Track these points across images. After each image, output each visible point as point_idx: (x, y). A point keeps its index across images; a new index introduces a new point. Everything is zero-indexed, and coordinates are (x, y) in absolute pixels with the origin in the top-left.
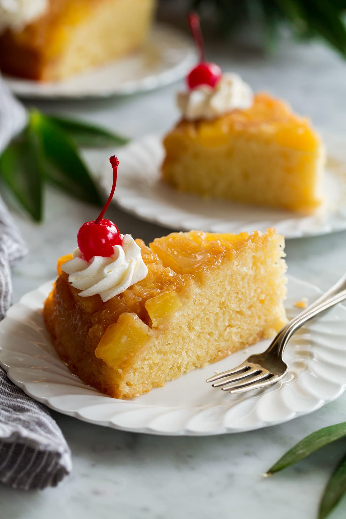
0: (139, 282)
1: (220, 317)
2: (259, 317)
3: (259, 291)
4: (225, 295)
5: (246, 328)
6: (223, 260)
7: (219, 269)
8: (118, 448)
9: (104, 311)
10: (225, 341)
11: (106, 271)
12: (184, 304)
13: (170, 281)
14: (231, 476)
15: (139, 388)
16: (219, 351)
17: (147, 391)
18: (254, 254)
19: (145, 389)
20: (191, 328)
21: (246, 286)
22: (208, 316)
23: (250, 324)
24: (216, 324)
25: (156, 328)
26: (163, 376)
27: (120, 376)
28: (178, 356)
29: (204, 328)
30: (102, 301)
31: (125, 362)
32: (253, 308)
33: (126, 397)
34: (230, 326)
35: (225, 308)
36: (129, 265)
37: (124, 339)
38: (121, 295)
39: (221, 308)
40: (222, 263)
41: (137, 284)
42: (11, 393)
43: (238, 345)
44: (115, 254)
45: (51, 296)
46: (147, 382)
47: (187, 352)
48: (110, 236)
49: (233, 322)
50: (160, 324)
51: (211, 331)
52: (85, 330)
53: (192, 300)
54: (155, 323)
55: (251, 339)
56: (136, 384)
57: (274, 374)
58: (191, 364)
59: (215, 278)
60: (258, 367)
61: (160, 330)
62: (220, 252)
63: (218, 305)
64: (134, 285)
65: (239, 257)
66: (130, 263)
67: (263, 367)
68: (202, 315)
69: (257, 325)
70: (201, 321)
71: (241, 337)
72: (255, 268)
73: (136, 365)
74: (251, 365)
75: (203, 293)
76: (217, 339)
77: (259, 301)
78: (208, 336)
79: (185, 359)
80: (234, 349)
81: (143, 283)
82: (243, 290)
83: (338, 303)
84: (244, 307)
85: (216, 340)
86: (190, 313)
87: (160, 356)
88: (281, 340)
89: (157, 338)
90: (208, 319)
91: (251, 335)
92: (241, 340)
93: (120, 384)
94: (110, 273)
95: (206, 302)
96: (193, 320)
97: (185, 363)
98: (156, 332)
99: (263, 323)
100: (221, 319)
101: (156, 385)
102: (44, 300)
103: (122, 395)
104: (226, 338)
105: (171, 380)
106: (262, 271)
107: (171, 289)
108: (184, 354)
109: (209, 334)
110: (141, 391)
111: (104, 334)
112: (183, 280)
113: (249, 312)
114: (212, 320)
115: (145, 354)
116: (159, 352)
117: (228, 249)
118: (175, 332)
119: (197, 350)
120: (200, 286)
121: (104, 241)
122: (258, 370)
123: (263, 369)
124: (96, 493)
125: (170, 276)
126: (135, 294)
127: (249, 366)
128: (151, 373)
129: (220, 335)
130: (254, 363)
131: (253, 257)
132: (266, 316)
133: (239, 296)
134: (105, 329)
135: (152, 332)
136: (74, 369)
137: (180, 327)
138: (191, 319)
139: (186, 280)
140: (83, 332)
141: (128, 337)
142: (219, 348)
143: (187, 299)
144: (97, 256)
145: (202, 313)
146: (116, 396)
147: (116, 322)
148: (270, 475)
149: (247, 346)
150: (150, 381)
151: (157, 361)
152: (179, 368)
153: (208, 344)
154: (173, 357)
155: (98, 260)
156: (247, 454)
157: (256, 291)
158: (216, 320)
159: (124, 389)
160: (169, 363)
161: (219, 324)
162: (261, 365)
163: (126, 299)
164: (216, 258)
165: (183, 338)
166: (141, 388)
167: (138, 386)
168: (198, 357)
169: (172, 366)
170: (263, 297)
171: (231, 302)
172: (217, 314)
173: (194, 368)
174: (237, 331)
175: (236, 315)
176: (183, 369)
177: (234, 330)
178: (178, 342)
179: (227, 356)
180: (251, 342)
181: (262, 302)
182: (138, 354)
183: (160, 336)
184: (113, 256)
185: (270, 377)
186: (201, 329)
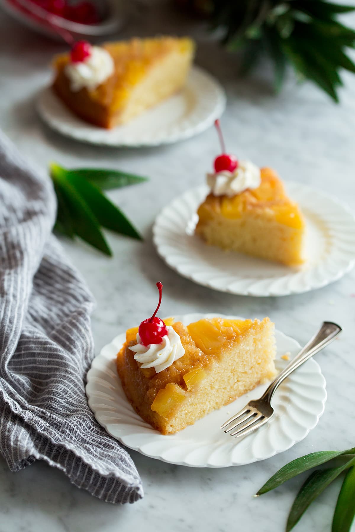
0: (179, 359)
1: (231, 378)
2: (257, 373)
3: (257, 358)
4: (235, 364)
5: (248, 381)
6: (234, 344)
7: (231, 350)
8: (165, 472)
9: (157, 380)
10: (235, 390)
11: (158, 355)
12: (208, 374)
13: (199, 360)
14: (235, 495)
15: (179, 427)
16: (230, 397)
17: (184, 428)
18: (254, 337)
19: (182, 427)
20: (212, 387)
21: (249, 356)
22: (223, 379)
23: (251, 378)
24: (228, 383)
25: (190, 391)
26: (194, 418)
27: (166, 422)
28: (203, 405)
29: (221, 386)
30: (156, 372)
31: (170, 414)
32: (253, 369)
33: (170, 433)
34: (238, 381)
35: (235, 372)
36: (173, 349)
37: (169, 401)
38: (168, 369)
39: (232, 372)
40: (233, 346)
41: (178, 360)
42: (99, 431)
43: (243, 391)
44: (163, 341)
45: (122, 352)
46: (183, 423)
47: (209, 402)
48: (159, 330)
49: (240, 379)
50: (193, 388)
51: (225, 387)
52: (144, 388)
53: (213, 371)
54: (189, 389)
55: (252, 387)
56: (177, 425)
57: (265, 416)
58: (212, 408)
59: (228, 356)
60: (255, 410)
61: (193, 392)
62: (232, 337)
63: (230, 371)
64: (176, 360)
65: (244, 340)
66: (174, 347)
67: (258, 410)
68: (220, 379)
69: (256, 378)
70: (219, 382)
71: (245, 386)
72: (255, 345)
73: (177, 415)
74: (251, 408)
75: (221, 366)
76: (229, 390)
77: (257, 364)
78: (223, 390)
79: (208, 406)
80: (240, 395)
81: (182, 359)
82: (247, 360)
83: (310, 358)
84: (247, 369)
85: (228, 392)
86: (212, 379)
87: (192, 407)
88: (271, 391)
89: (190, 397)
90: (223, 381)
91: (251, 384)
92: (244, 389)
93: (167, 426)
94: (161, 355)
95: (222, 371)
96: (213, 383)
97: (208, 408)
98: (190, 394)
99: (259, 376)
100: (232, 379)
101: (190, 424)
102: (117, 353)
103: (167, 432)
104: (235, 389)
105: (199, 419)
106: (260, 347)
107: (200, 366)
108: (207, 403)
109: (224, 389)
110: (180, 429)
111: (157, 395)
112: (208, 359)
113: (250, 371)
114: (226, 380)
115: (182, 408)
116: (192, 404)
117: (237, 335)
118: (202, 392)
119: (216, 399)
120: (218, 362)
121: (156, 333)
122: (255, 413)
123: (258, 412)
124: (152, 507)
125: (200, 356)
126: (177, 369)
127: (249, 409)
128: (186, 417)
129: (231, 387)
130: (253, 407)
131: (254, 338)
132: (262, 371)
133: (244, 363)
134: (157, 392)
135: (187, 394)
136: (138, 410)
137: (205, 388)
138: (212, 382)
139: (210, 360)
140: (143, 389)
141: (172, 399)
142: (230, 395)
143: (210, 371)
144: (152, 344)
145: (220, 377)
146: (164, 433)
147: (164, 388)
148: (258, 495)
149: (249, 391)
150: (186, 422)
151: (190, 410)
152: (204, 411)
153: (223, 394)
154: (200, 406)
155: (153, 347)
156: (245, 478)
157: (255, 358)
158: (229, 380)
159: (169, 429)
160: (198, 410)
161: (230, 382)
162: (257, 409)
163: (171, 372)
164: (229, 342)
165: (207, 394)
166: (180, 427)
167: (178, 426)
168: (217, 403)
169: (199, 412)
170: (260, 361)
171: (238, 368)
172: (229, 376)
173: (213, 410)
174: (242, 384)
175: (242, 375)
176: (206, 412)
177: (240, 383)
178: (204, 397)
179: (235, 399)
180: (252, 388)
181: (259, 364)
182: (178, 408)
183: (192, 396)
184: (162, 343)
185: (262, 418)
186: (219, 387)
